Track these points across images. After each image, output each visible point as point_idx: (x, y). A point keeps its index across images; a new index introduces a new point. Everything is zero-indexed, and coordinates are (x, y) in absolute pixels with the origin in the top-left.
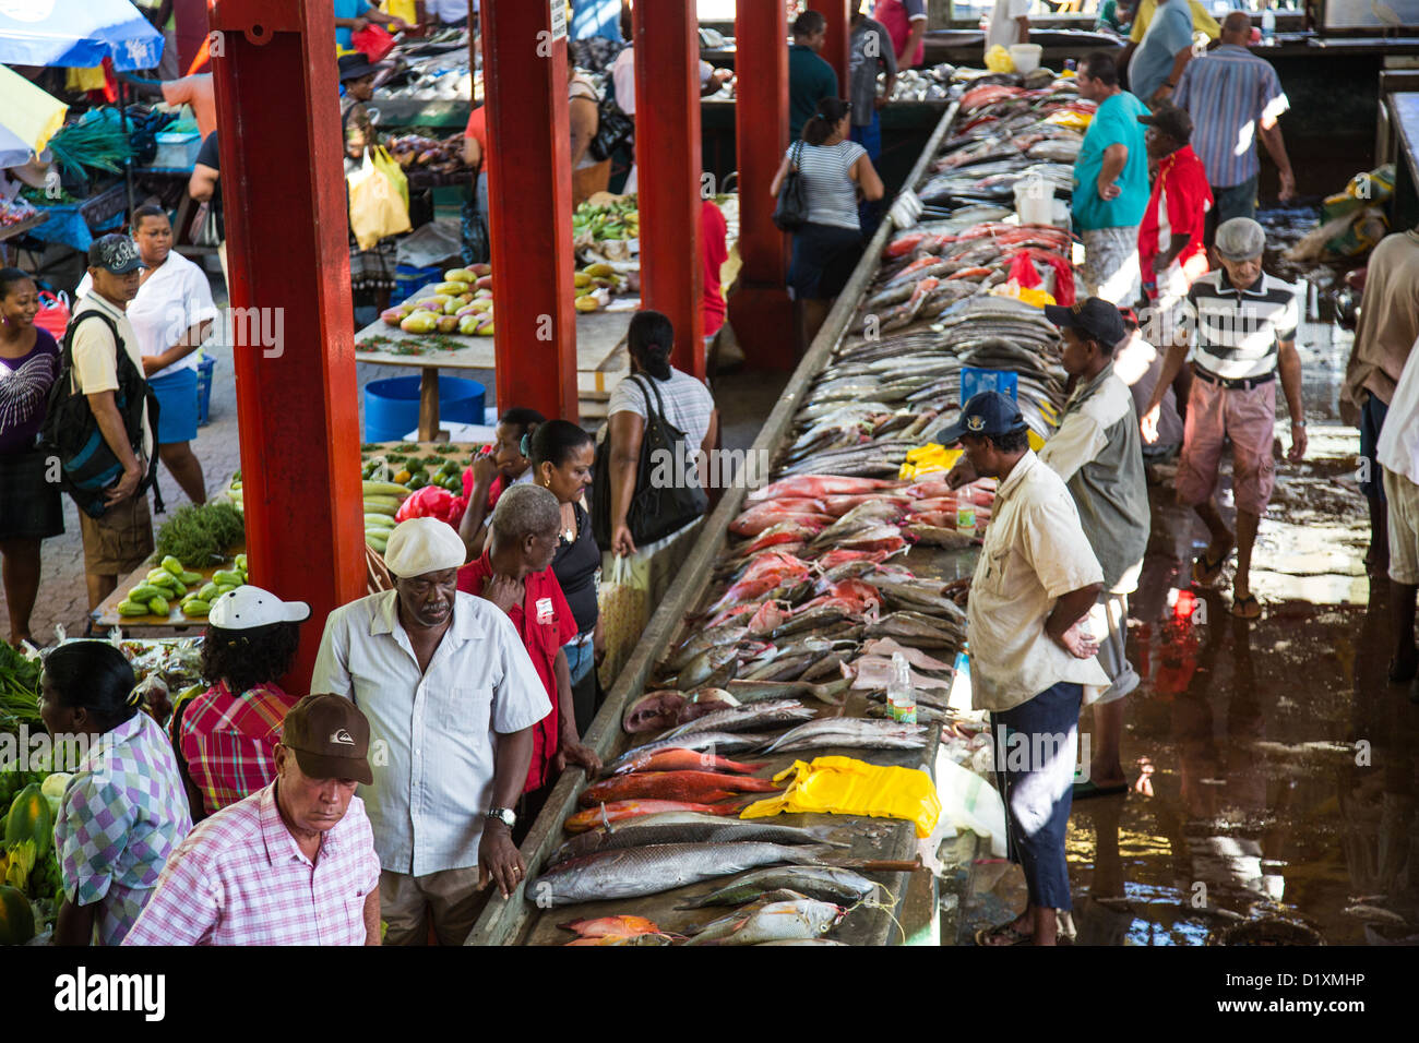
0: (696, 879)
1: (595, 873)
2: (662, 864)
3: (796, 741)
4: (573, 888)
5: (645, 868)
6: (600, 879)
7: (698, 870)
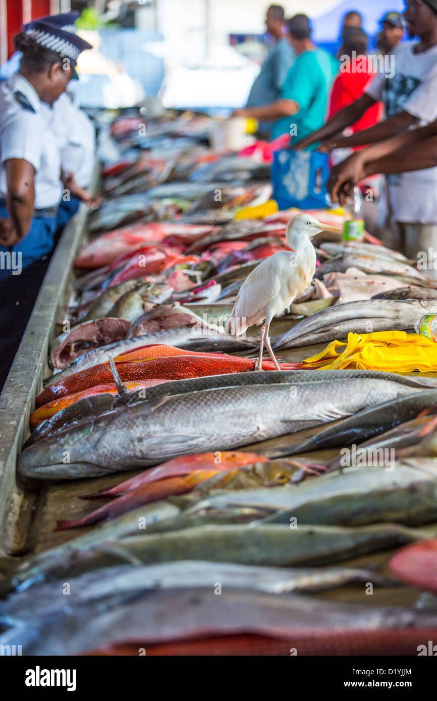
0: (280, 429)
1: (130, 425)
2: (230, 407)
3: (312, 332)
4: (95, 447)
5: (204, 413)
6: (137, 432)
7: (284, 415)
